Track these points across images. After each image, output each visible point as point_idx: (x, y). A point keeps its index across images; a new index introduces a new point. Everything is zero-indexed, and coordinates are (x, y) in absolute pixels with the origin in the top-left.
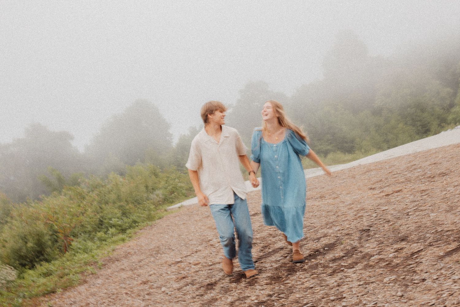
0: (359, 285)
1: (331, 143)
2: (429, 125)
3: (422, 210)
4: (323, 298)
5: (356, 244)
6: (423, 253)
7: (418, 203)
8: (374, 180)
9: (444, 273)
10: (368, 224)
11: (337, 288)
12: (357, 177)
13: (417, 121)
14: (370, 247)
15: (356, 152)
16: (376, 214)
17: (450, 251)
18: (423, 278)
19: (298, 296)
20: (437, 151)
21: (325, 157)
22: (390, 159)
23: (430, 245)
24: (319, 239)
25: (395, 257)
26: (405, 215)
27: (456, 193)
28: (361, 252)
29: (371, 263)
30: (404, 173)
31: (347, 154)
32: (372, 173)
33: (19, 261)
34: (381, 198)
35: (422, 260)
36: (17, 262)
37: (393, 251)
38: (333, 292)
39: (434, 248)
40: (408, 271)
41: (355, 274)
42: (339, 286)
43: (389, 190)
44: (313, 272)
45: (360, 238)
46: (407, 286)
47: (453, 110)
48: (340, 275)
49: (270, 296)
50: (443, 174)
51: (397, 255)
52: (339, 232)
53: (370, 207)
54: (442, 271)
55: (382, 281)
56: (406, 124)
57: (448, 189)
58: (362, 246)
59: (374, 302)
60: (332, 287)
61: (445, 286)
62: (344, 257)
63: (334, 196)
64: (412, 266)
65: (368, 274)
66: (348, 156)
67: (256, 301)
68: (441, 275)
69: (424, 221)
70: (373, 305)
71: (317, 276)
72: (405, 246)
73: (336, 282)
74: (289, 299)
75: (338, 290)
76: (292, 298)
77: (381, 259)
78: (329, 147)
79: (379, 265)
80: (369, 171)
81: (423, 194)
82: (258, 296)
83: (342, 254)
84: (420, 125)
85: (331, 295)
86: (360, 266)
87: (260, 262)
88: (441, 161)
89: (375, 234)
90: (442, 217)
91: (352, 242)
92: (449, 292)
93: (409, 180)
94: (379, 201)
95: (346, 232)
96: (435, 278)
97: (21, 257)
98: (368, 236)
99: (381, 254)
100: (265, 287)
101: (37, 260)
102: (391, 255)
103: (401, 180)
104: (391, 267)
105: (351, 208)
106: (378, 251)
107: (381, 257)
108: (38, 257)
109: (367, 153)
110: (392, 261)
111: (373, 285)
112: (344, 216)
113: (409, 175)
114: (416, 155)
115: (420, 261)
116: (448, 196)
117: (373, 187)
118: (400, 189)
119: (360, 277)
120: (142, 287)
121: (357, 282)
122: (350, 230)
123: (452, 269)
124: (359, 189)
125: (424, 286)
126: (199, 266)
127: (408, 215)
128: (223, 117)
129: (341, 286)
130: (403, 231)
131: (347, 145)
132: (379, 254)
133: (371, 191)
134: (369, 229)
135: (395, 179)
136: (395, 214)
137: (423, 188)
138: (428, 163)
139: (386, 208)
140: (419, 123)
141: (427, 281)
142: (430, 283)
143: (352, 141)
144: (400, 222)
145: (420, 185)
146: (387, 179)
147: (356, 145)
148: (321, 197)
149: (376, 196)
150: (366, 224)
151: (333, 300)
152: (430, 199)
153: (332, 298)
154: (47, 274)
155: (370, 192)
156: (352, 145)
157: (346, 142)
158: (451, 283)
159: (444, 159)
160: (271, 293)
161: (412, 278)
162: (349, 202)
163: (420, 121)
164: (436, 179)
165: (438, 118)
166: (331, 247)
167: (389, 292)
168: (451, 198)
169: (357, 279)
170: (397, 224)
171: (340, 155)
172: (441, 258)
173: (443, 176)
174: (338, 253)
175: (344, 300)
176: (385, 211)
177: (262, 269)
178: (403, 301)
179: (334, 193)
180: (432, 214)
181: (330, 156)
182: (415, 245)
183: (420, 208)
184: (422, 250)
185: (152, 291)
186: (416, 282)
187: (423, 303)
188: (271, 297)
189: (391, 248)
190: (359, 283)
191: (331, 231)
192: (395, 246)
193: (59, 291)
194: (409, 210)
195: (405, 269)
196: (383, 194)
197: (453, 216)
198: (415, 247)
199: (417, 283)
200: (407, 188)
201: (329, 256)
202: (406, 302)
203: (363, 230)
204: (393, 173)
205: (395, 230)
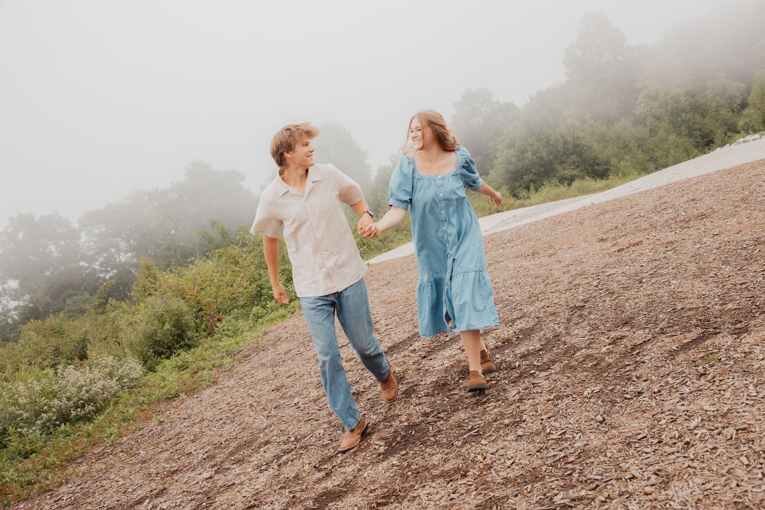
0: (549, 400)
1: (578, 166)
2: (712, 134)
3: (662, 275)
4: (495, 421)
5: (562, 330)
6: (649, 346)
7: (658, 262)
8: (609, 226)
9: (670, 382)
10: (584, 298)
11: (518, 404)
12: (586, 222)
13: (696, 130)
14: (579, 335)
15: (610, 177)
16: (598, 281)
17: (687, 343)
18: (639, 390)
19: (462, 416)
20: (699, 181)
21: (569, 185)
22: (634, 195)
23: (663, 332)
24: (513, 321)
25: (609, 353)
26: (637, 282)
27: (714, 246)
28: (565, 343)
29: (574, 363)
30: (649, 216)
31: (598, 180)
32: (607, 216)
33: (153, 348)
34: (610, 255)
35: (646, 358)
36: (151, 350)
37: (608, 341)
38: (510, 411)
39: (667, 337)
40: (621, 377)
41: (547, 381)
42: (521, 400)
43: (624, 242)
44: (493, 376)
45: (569, 320)
46: (613, 403)
47: (746, 111)
48: (527, 383)
49: (426, 415)
50: (703, 216)
51: (612, 349)
52: (542, 310)
53: (593, 270)
54: (669, 379)
55: (580, 394)
56: (679, 134)
57: (705, 239)
58: (568, 334)
59: (562, 430)
60: (511, 403)
61: (667, 406)
62: (541, 350)
63: (550, 251)
64: (628, 368)
65: (565, 380)
66: (600, 183)
67: (406, 424)
68: (666, 385)
69: (661, 292)
70: (559, 435)
71: (496, 383)
72: (628, 333)
73: (519, 393)
74: (450, 422)
75: (518, 407)
76: (454, 419)
77: (588, 356)
78: (575, 172)
79: (584, 366)
80: (604, 213)
81: (669, 249)
82: (410, 415)
83: (538, 346)
84: (700, 136)
85: (508, 416)
86: (557, 367)
87: (430, 358)
88: (702, 196)
89: (590, 313)
90: (687, 287)
91: (556, 327)
92: (671, 416)
93: (653, 226)
94: (607, 260)
95: (551, 310)
96: (656, 390)
97: (157, 343)
98: (579, 317)
99: (592, 348)
100: (424, 399)
101: (177, 346)
102: (604, 349)
103: (644, 227)
104: (599, 368)
105: (568, 272)
106: (588, 342)
107: (590, 351)
108: (178, 343)
109: (625, 176)
110: (603, 360)
111: (566, 401)
112: (555, 284)
113: (656, 218)
114: (669, 188)
115: (642, 360)
116: (701, 251)
117: (605, 237)
118: (640, 240)
119: (553, 386)
120: (273, 395)
121: (547, 395)
122: (558, 306)
123: (684, 375)
124: (586, 241)
125: (637, 404)
126: (352, 363)
127: (640, 282)
128: (309, 154)
129: (524, 401)
130: (629, 307)
131: (599, 168)
132: (588, 347)
133: (601, 243)
134: (584, 306)
135: (636, 225)
136: (623, 282)
137: (671, 239)
138: (685, 199)
139: (613, 271)
140: (698, 133)
141: (644, 395)
142: (646, 399)
143: (607, 163)
144: (627, 294)
145: (669, 234)
146: (624, 224)
147: (611, 168)
148: (533, 254)
149: (605, 252)
150: (581, 298)
151: (507, 425)
152: (676, 257)
153: (507, 421)
154: (183, 367)
155: (598, 246)
156: (606, 167)
157: (598, 164)
158: (678, 400)
159: (707, 193)
160: (428, 410)
161: (624, 389)
162: (567, 262)
163: (700, 129)
164: (691, 223)
165: (726, 124)
166: (527, 333)
167: (587, 413)
168: (705, 254)
169: (549, 389)
170: (623, 298)
171: (589, 182)
172: (672, 354)
173: (702, 219)
174: (534, 344)
175: (523, 425)
176: (612, 276)
177: (430, 369)
178: (603, 429)
179: (551, 247)
180: (674, 282)
181: (576, 184)
182: (641, 332)
183: (659, 272)
184: (649, 340)
185: (282, 402)
186: (628, 396)
187: (630, 434)
188: (428, 417)
189: (607, 336)
190: (548, 397)
191: (531, 309)
192: (613, 334)
193: (183, 395)
194: (644, 275)
195: (618, 374)
196: (616, 248)
197: (702, 285)
198: (640, 335)
199: (629, 399)
200: (650, 238)
201: (522, 349)
202: (606, 433)
203: (576, 307)
204: (635, 216)
205: (618, 308)
